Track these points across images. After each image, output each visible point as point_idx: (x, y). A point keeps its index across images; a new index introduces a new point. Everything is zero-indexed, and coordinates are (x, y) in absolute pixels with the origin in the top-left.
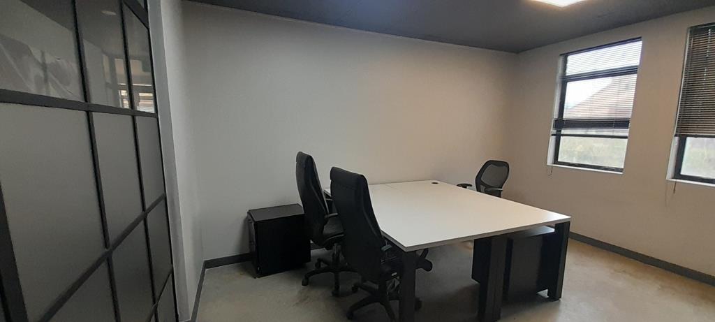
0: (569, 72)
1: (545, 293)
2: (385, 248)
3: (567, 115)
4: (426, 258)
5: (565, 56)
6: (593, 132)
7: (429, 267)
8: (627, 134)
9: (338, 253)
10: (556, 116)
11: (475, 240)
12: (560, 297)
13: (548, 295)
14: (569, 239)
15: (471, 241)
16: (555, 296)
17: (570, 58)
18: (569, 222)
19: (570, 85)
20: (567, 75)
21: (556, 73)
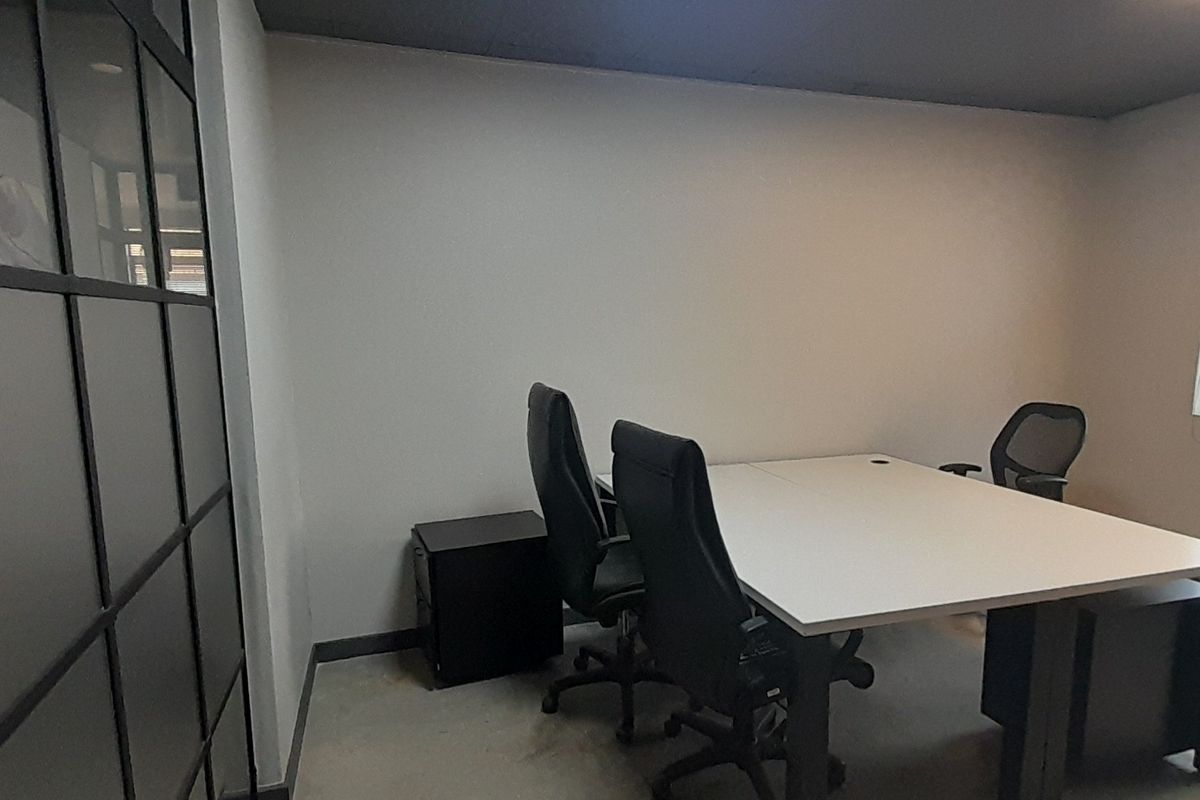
1: (1185, 760)
2: (749, 626)
4: (857, 655)
7: (864, 677)
11: (990, 612)
13: (1195, 765)
15: (979, 615)
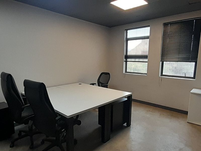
0: (128, 37)
1: (125, 124)
2: (57, 118)
3: (129, 54)
4: (78, 119)
5: (127, 30)
6: (137, 60)
7: (79, 123)
8: (147, 61)
9: (32, 126)
10: (125, 54)
12: (131, 125)
13: (126, 125)
14: (132, 102)
16: (129, 125)
17: (128, 31)
18: (132, 95)
19: (129, 42)
20: (128, 38)
21: (124, 37)
